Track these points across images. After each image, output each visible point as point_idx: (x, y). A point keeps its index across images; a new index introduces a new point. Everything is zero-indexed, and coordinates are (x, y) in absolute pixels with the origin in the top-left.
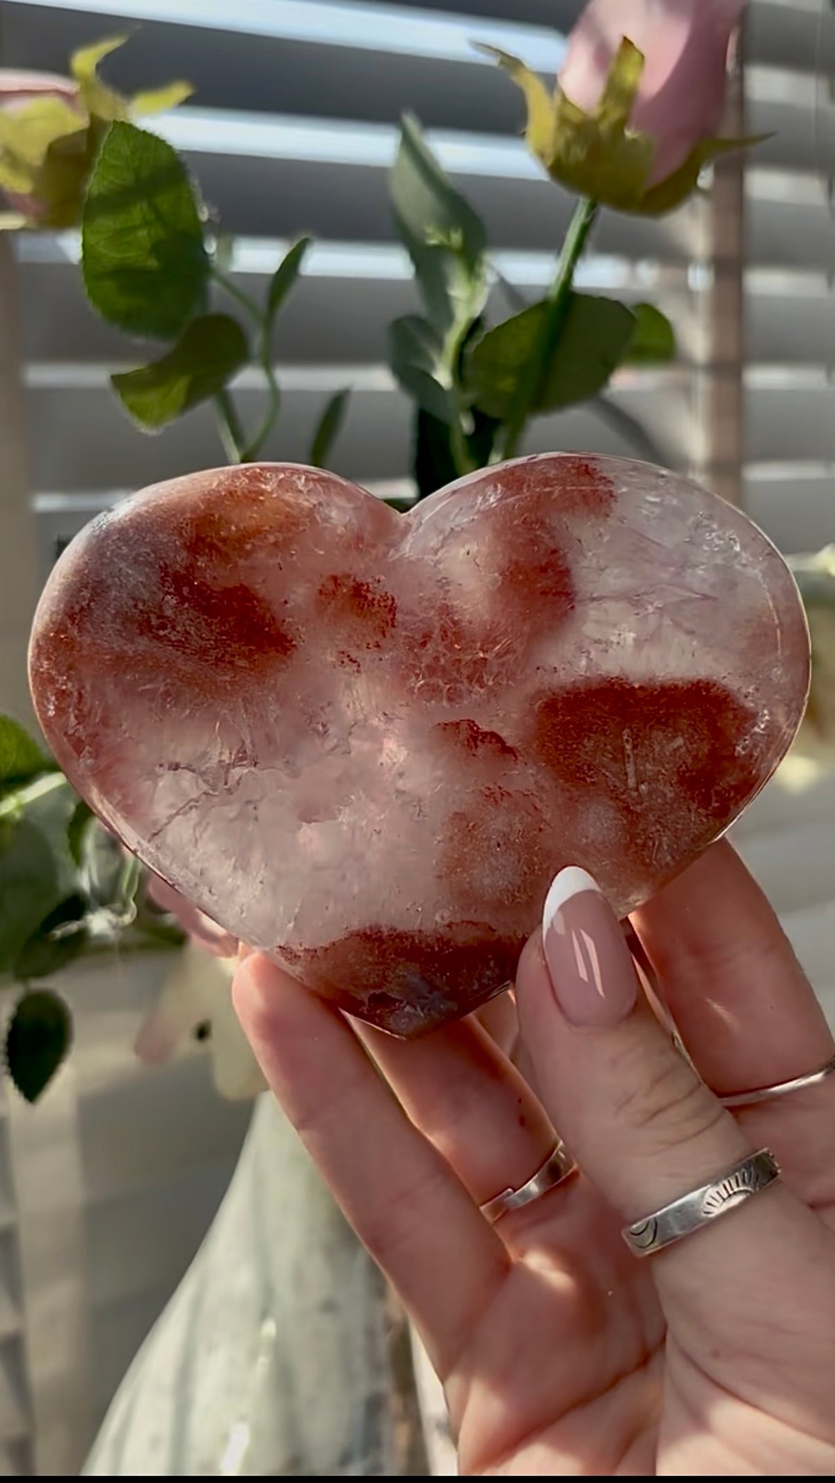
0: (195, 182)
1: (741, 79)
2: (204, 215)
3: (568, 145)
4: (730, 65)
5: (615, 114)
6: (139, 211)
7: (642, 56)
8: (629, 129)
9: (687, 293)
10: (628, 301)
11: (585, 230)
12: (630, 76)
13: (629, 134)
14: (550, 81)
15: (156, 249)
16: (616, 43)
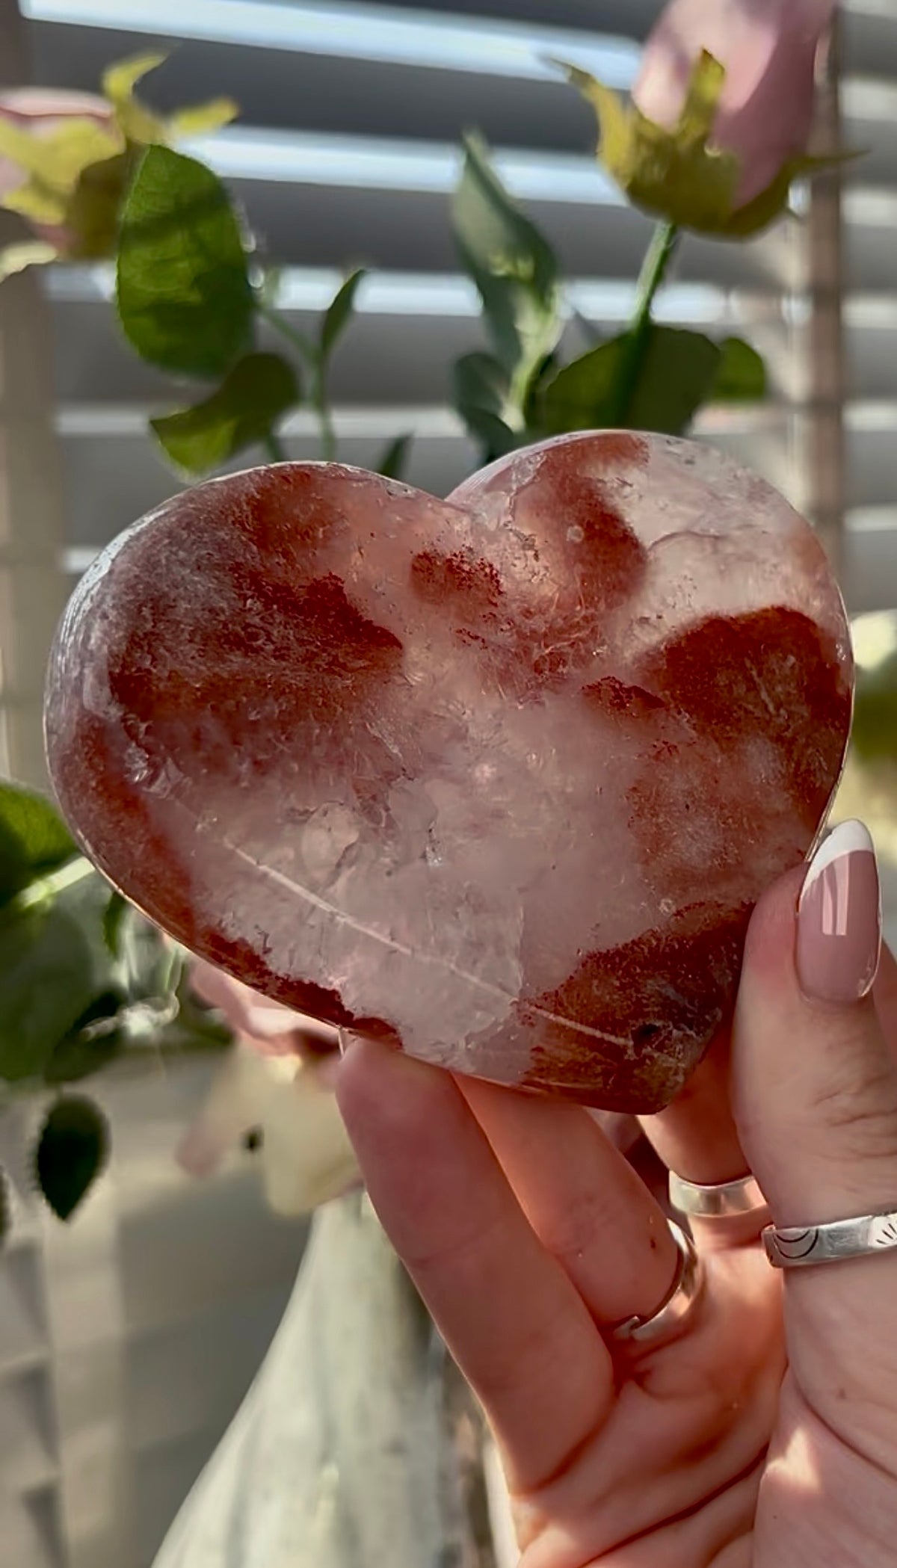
0: (239, 208)
1: (834, 93)
2: (250, 244)
3: (645, 164)
4: (820, 76)
5: (696, 131)
6: (178, 242)
7: (723, 70)
8: (710, 147)
9: (779, 324)
10: (714, 335)
11: (665, 257)
12: (711, 89)
13: (712, 152)
14: (625, 97)
15: (199, 281)
16: (694, 54)
